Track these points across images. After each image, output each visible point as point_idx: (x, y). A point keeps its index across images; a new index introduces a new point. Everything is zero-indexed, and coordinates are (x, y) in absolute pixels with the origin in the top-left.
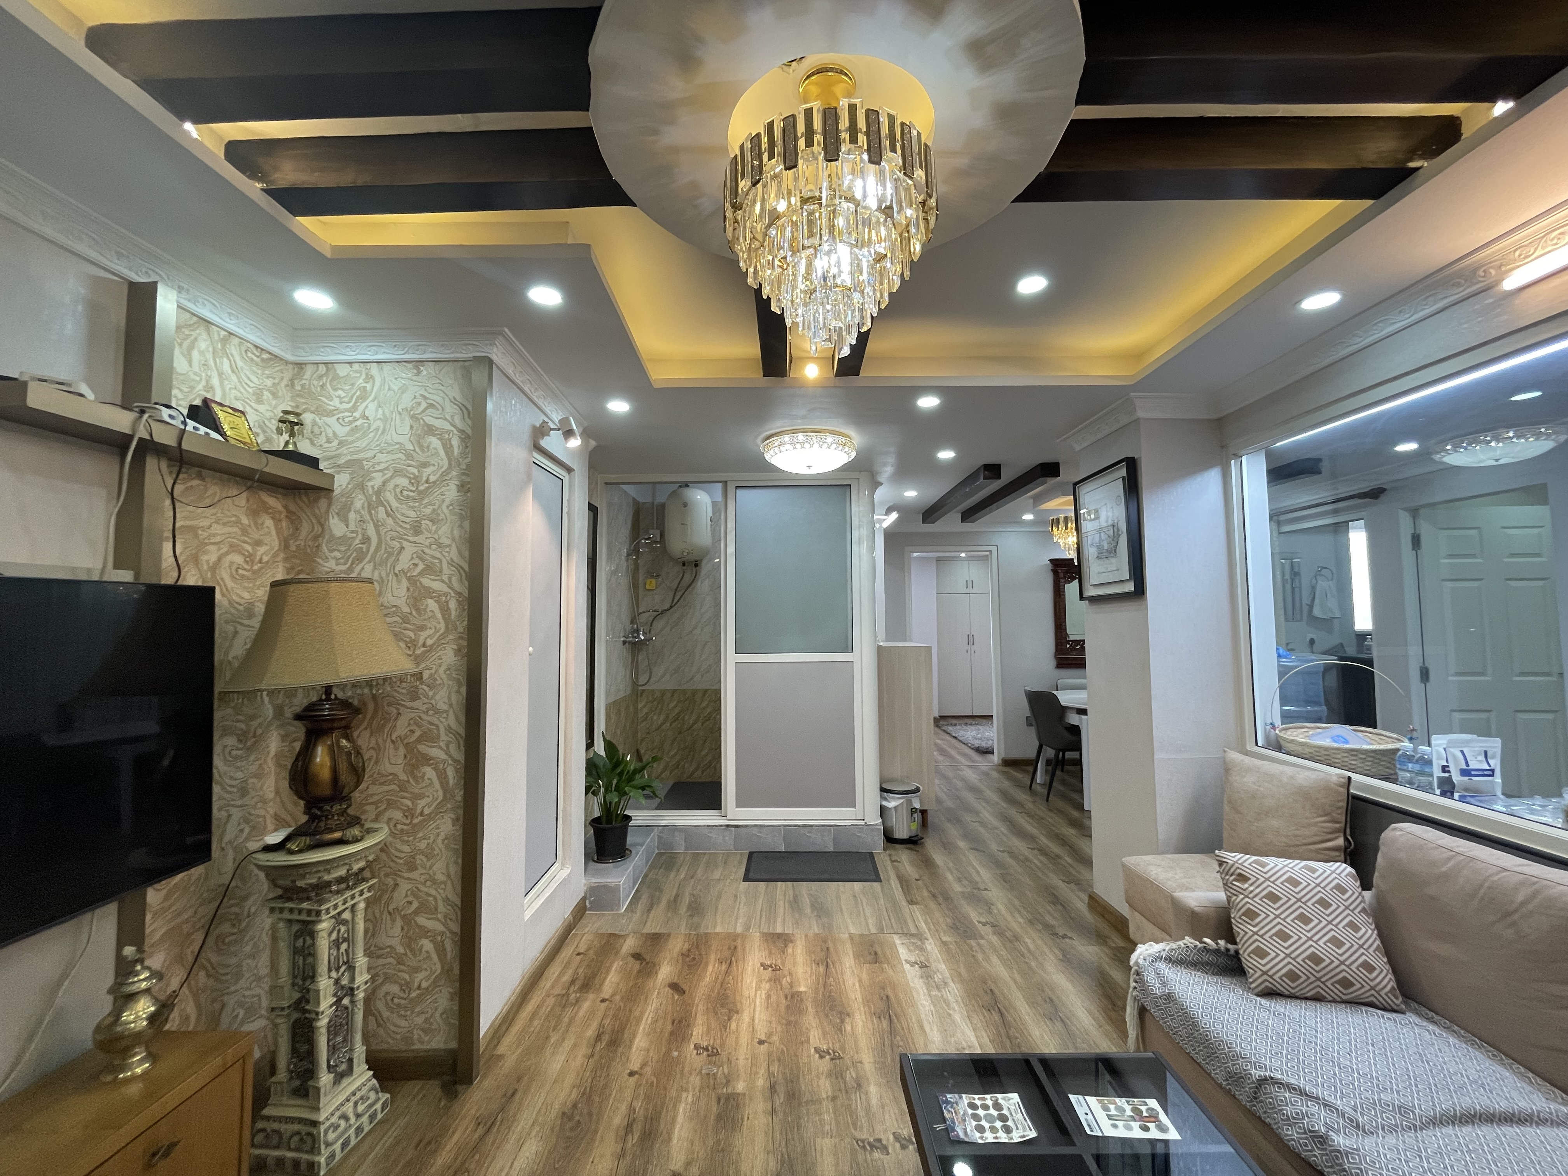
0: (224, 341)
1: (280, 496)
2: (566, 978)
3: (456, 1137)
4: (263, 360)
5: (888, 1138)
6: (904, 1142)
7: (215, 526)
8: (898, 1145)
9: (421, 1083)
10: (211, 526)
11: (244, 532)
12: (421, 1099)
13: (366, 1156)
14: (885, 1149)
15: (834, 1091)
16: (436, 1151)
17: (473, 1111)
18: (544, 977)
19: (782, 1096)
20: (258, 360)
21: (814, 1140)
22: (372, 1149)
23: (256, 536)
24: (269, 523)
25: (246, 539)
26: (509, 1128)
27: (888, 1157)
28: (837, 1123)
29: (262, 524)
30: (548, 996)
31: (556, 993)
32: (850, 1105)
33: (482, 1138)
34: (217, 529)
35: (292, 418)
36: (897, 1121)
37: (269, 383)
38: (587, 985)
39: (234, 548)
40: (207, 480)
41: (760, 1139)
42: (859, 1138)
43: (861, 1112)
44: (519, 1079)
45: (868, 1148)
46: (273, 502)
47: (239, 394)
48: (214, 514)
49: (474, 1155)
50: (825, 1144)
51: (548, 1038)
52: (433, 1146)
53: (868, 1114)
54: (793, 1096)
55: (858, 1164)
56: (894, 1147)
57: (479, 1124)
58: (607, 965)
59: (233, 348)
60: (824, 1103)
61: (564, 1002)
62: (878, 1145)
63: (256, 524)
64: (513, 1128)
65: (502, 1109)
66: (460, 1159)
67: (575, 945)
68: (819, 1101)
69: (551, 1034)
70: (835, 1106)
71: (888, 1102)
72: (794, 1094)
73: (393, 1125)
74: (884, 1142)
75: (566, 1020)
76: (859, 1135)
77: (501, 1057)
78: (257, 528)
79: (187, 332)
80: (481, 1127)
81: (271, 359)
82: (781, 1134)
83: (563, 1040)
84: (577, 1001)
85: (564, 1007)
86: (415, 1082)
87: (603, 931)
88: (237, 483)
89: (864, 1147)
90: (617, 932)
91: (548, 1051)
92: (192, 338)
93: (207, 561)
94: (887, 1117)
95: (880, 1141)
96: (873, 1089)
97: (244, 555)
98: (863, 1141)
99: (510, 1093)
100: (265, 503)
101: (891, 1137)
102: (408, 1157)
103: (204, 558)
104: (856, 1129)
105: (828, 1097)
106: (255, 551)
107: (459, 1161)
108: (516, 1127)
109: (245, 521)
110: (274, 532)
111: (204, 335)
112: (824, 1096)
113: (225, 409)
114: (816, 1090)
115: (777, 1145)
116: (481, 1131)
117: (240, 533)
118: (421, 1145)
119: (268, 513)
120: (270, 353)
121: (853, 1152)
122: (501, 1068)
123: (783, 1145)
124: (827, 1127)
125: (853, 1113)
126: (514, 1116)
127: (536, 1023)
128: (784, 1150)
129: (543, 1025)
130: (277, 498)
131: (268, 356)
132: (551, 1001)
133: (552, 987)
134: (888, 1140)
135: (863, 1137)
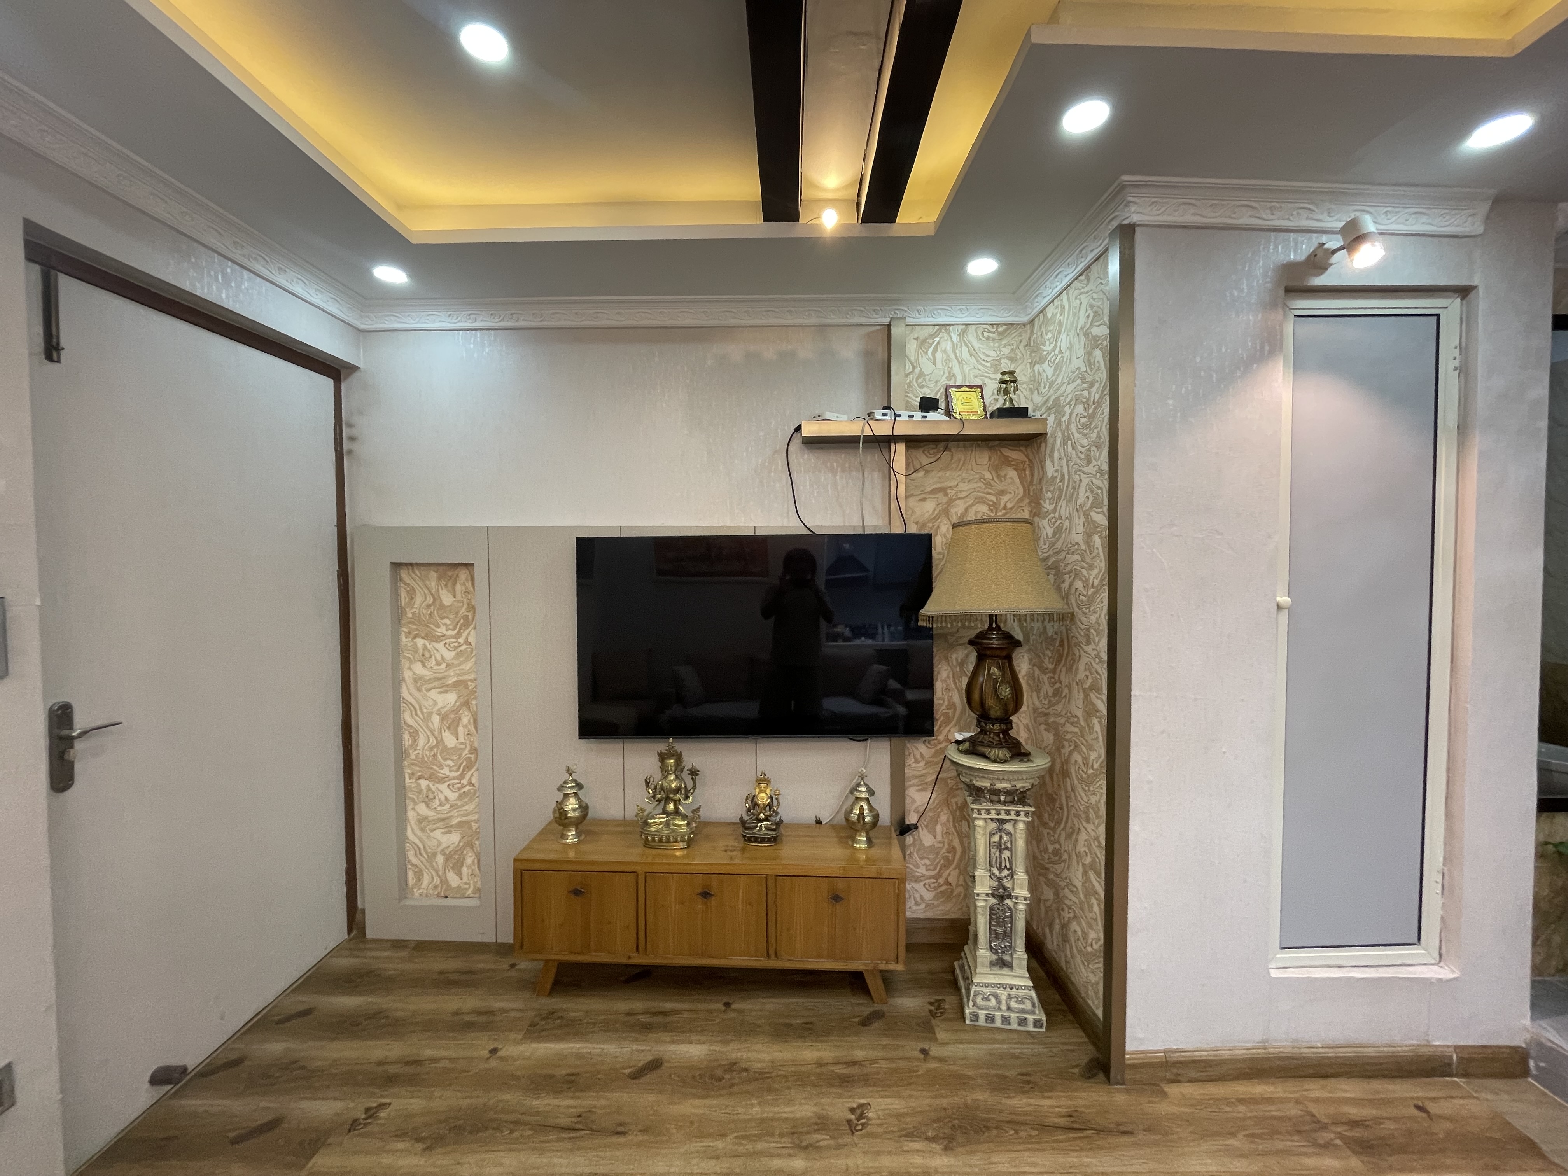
0: (962, 334)
1: (1023, 449)
2: (1353, 1112)
3: (1048, 1102)
4: (1000, 334)
7: (961, 485)
9: (1085, 1040)
10: (957, 485)
11: (988, 485)
12: (1069, 1050)
13: (996, 1041)
16: (1023, 1092)
17: (1081, 1102)
18: (1323, 1082)
20: (995, 336)
22: (1003, 1042)
23: (999, 486)
24: (1012, 474)
25: (990, 491)
26: (1082, 1150)
29: (1005, 475)
30: (1298, 1102)
31: (1315, 1111)
33: (1057, 1127)
34: (963, 486)
35: (1007, 378)
37: (1006, 351)
38: (1371, 1147)
39: (981, 500)
40: (953, 450)
44: (1149, 1130)
46: (1015, 455)
47: (977, 372)
48: (959, 476)
49: (1036, 1129)
51: (1233, 1135)
52: (1027, 1087)
57: (1071, 1116)
58: (1448, 1161)
59: (971, 336)
61: (1307, 1128)
63: (999, 476)
64: (1084, 1153)
65: (1100, 1131)
66: (1025, 1118)
67: (1433, 1094)
69: (1241, 1135)
73: (1033, 1043)
75: (1280, 1145)
77: (1164, 1095)
78: (1001, 481)
79: (931, 341)
80: (1068, 1119)
81: (1008, 329)
83: (1242, 1156)
84: (1326, 1146)
85: (1299, 1132)
86: (1082, 1034)
87: (1517, 1123)
88: (979, 446)
90: (1544, 1147)
91: (1208, 1145)
92: (936, 342)
93: (956, 513)
97: (988, 504)
99: (1122, 1128)
100: (1006, 458)
102: (1007, 1073)
103: (953, 511)
106: (999, 500)
107: (1022, 1118)
108: (1087, 1157)
109: (988, 476)
110: (1017, 481)
111: (946, 336)
113: (962, 389)
116: (1063, 1122)
117: (984, 487)
118: (1024, 1078)
119: (1010, 465)
120: (1005, 324)
122: (1150, 1102)
126: (1100, 1148)
127: (1242, 1108)
129: (1244, 1119)
130: (1020, 451)
131: (1005, 327)
132: (1294, 1111)
133: (1317, 1100)
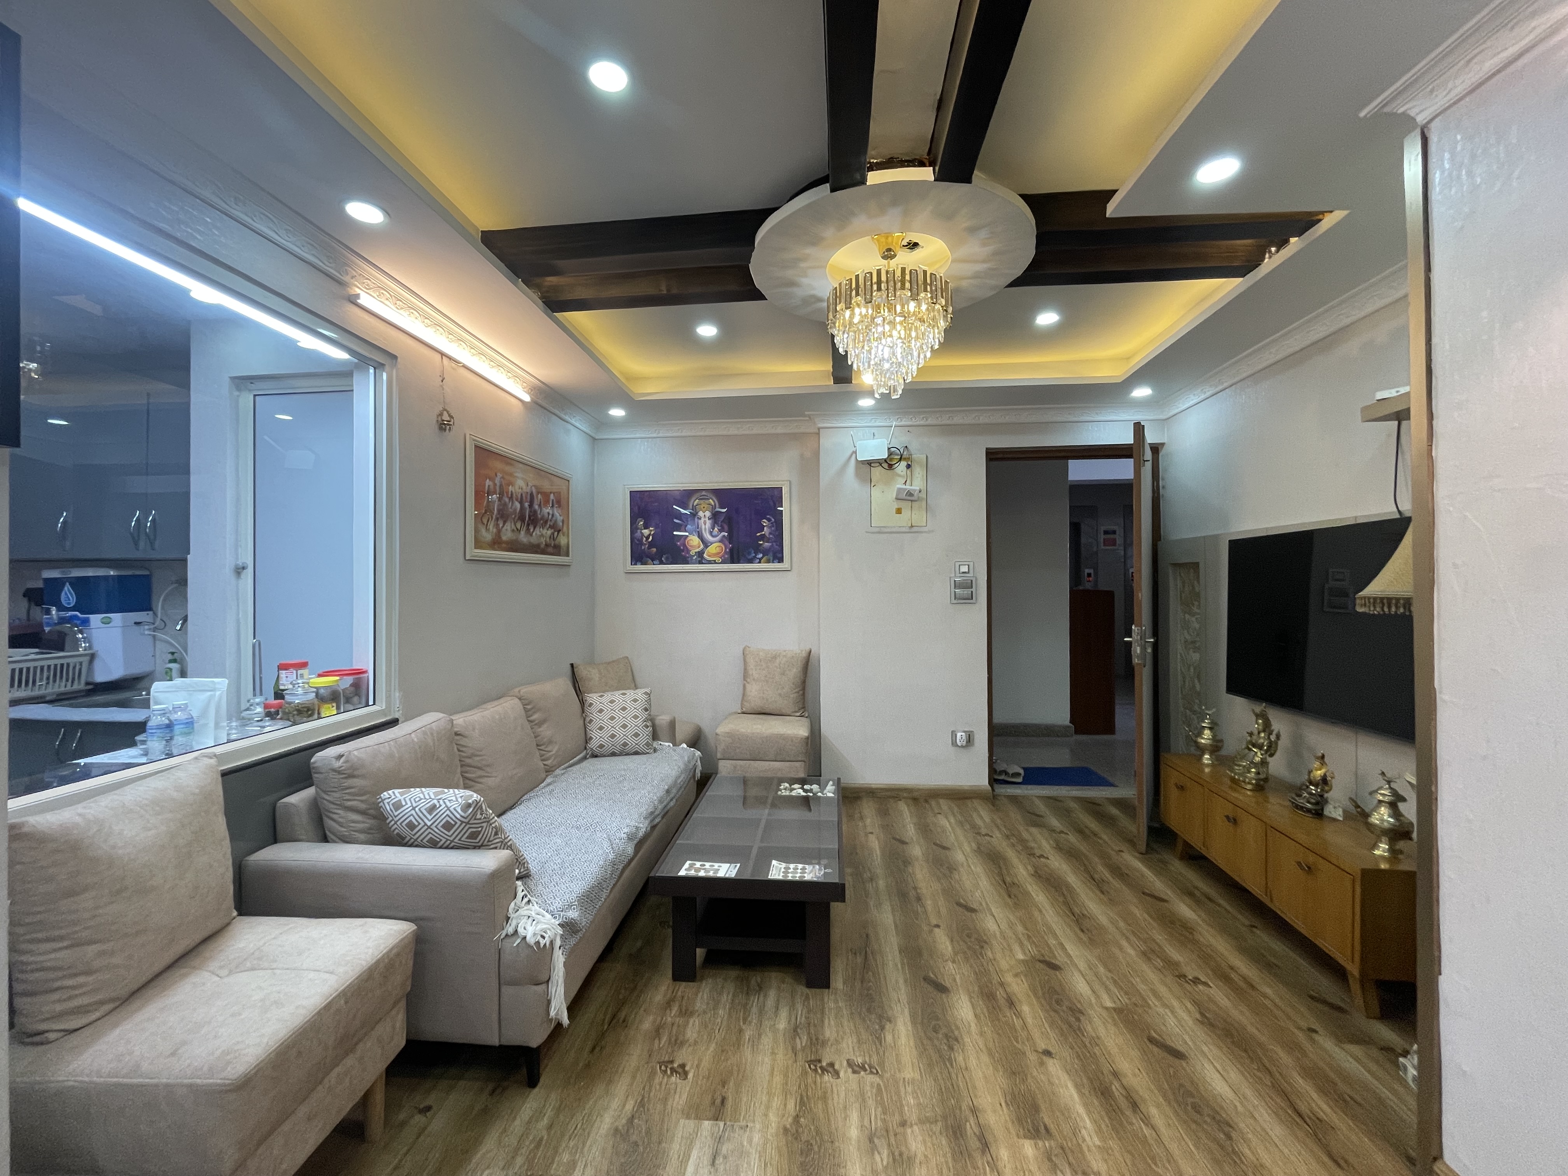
5: (845, 1073)
6: (831, 1069)
8: (837, 1067)
14: (850, 1064)
15: (904, 1135)
19: (969, 1131)
21: (922, 1077)
27: (848, 1057)
28: (898, 1093)
32: (884, 1113)
36: (832, 1091)
41: (980, 1084)
42: (875, 1076)
43: (871, 1103)
45: (866, 1066)
50: (909, 1073)
53: (864, 1100)
54: (956, 1132)
55: (878, 1053)
56: (841, 1065)
60: (914, 1118)
62: (856, 1068)
68: (922, 1121)
70: (901, 1113)
71: (838, 1114)
72: (955, 1133)
74: (850, 1070)
76: (876, 1079)
82: (958, 1086)
89: (871, 1067)
94: (842, 1095)
95: (854, 1072)
96: (854, 1132)
98: (871, 1073)
101: (842, 1074)
104: (879, 1085)
105: (911, 1126)
112: (915, 1128)
114: (927, 1139)
115: (960, 1075)
121: (882, 1063)
123: (954, 1076)
124: (909, 1089)
125: (880, 1103)
128: (951, 1070)
134: (846, 1072)
135: (872, 1076)
